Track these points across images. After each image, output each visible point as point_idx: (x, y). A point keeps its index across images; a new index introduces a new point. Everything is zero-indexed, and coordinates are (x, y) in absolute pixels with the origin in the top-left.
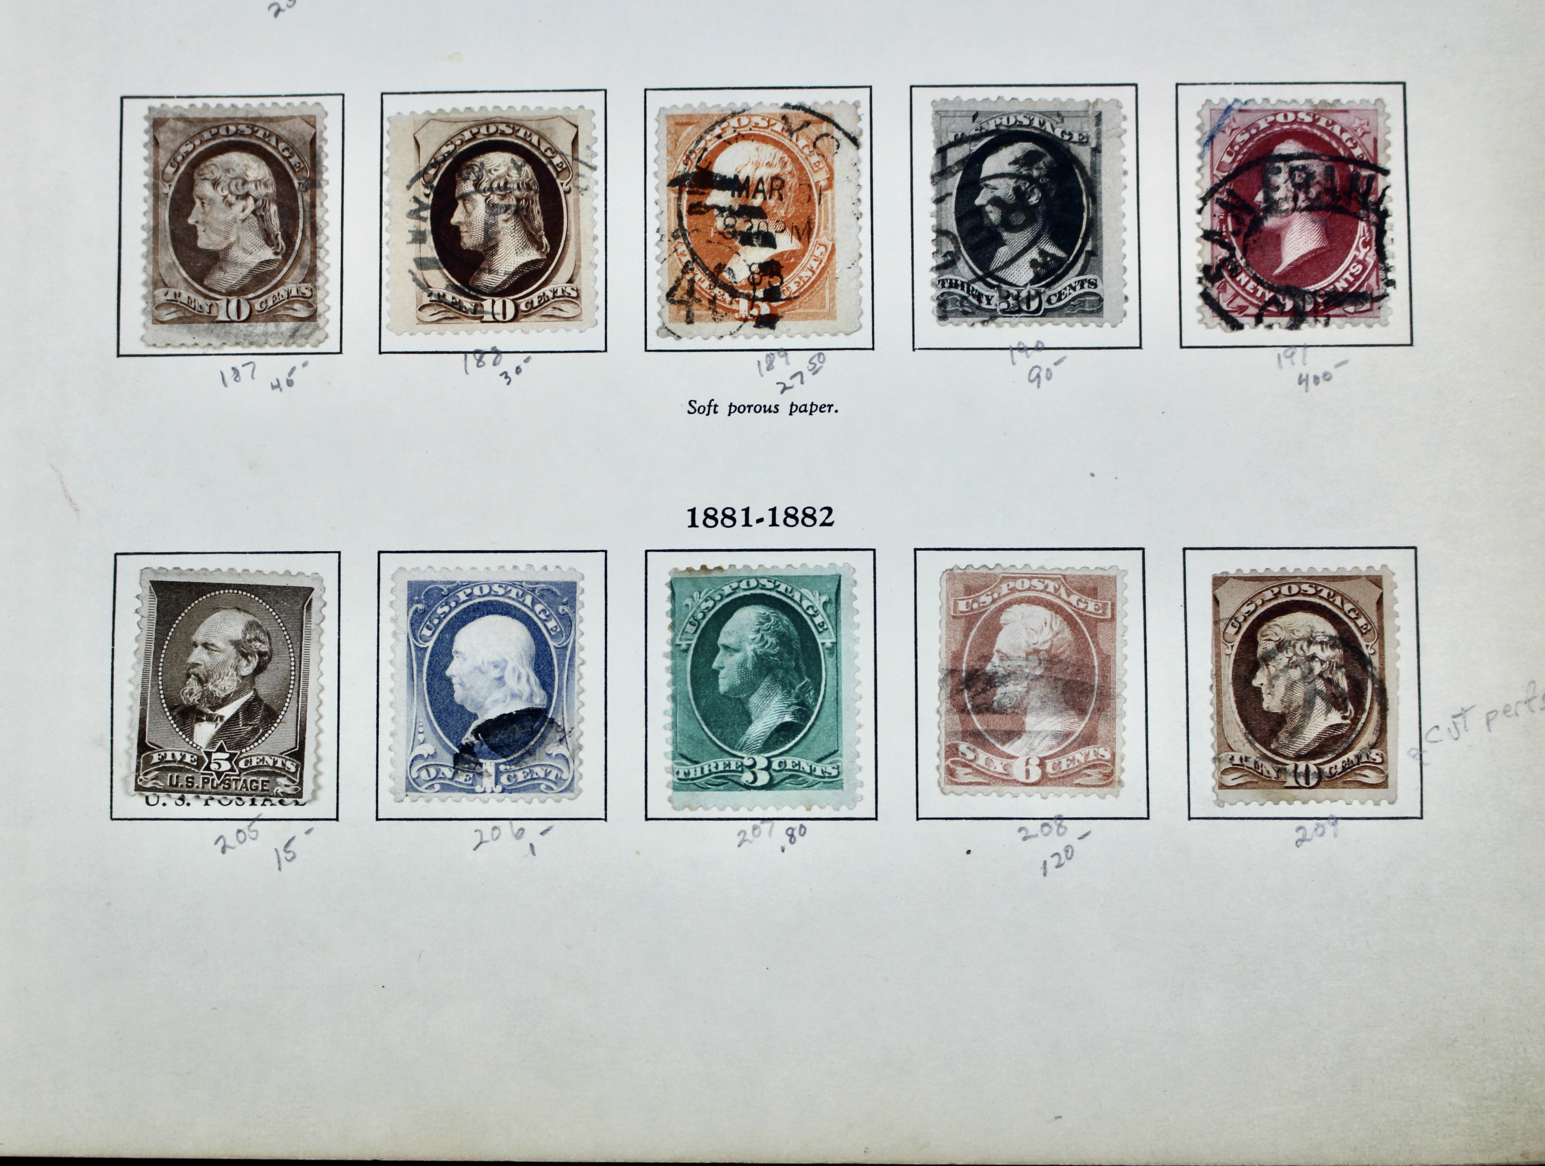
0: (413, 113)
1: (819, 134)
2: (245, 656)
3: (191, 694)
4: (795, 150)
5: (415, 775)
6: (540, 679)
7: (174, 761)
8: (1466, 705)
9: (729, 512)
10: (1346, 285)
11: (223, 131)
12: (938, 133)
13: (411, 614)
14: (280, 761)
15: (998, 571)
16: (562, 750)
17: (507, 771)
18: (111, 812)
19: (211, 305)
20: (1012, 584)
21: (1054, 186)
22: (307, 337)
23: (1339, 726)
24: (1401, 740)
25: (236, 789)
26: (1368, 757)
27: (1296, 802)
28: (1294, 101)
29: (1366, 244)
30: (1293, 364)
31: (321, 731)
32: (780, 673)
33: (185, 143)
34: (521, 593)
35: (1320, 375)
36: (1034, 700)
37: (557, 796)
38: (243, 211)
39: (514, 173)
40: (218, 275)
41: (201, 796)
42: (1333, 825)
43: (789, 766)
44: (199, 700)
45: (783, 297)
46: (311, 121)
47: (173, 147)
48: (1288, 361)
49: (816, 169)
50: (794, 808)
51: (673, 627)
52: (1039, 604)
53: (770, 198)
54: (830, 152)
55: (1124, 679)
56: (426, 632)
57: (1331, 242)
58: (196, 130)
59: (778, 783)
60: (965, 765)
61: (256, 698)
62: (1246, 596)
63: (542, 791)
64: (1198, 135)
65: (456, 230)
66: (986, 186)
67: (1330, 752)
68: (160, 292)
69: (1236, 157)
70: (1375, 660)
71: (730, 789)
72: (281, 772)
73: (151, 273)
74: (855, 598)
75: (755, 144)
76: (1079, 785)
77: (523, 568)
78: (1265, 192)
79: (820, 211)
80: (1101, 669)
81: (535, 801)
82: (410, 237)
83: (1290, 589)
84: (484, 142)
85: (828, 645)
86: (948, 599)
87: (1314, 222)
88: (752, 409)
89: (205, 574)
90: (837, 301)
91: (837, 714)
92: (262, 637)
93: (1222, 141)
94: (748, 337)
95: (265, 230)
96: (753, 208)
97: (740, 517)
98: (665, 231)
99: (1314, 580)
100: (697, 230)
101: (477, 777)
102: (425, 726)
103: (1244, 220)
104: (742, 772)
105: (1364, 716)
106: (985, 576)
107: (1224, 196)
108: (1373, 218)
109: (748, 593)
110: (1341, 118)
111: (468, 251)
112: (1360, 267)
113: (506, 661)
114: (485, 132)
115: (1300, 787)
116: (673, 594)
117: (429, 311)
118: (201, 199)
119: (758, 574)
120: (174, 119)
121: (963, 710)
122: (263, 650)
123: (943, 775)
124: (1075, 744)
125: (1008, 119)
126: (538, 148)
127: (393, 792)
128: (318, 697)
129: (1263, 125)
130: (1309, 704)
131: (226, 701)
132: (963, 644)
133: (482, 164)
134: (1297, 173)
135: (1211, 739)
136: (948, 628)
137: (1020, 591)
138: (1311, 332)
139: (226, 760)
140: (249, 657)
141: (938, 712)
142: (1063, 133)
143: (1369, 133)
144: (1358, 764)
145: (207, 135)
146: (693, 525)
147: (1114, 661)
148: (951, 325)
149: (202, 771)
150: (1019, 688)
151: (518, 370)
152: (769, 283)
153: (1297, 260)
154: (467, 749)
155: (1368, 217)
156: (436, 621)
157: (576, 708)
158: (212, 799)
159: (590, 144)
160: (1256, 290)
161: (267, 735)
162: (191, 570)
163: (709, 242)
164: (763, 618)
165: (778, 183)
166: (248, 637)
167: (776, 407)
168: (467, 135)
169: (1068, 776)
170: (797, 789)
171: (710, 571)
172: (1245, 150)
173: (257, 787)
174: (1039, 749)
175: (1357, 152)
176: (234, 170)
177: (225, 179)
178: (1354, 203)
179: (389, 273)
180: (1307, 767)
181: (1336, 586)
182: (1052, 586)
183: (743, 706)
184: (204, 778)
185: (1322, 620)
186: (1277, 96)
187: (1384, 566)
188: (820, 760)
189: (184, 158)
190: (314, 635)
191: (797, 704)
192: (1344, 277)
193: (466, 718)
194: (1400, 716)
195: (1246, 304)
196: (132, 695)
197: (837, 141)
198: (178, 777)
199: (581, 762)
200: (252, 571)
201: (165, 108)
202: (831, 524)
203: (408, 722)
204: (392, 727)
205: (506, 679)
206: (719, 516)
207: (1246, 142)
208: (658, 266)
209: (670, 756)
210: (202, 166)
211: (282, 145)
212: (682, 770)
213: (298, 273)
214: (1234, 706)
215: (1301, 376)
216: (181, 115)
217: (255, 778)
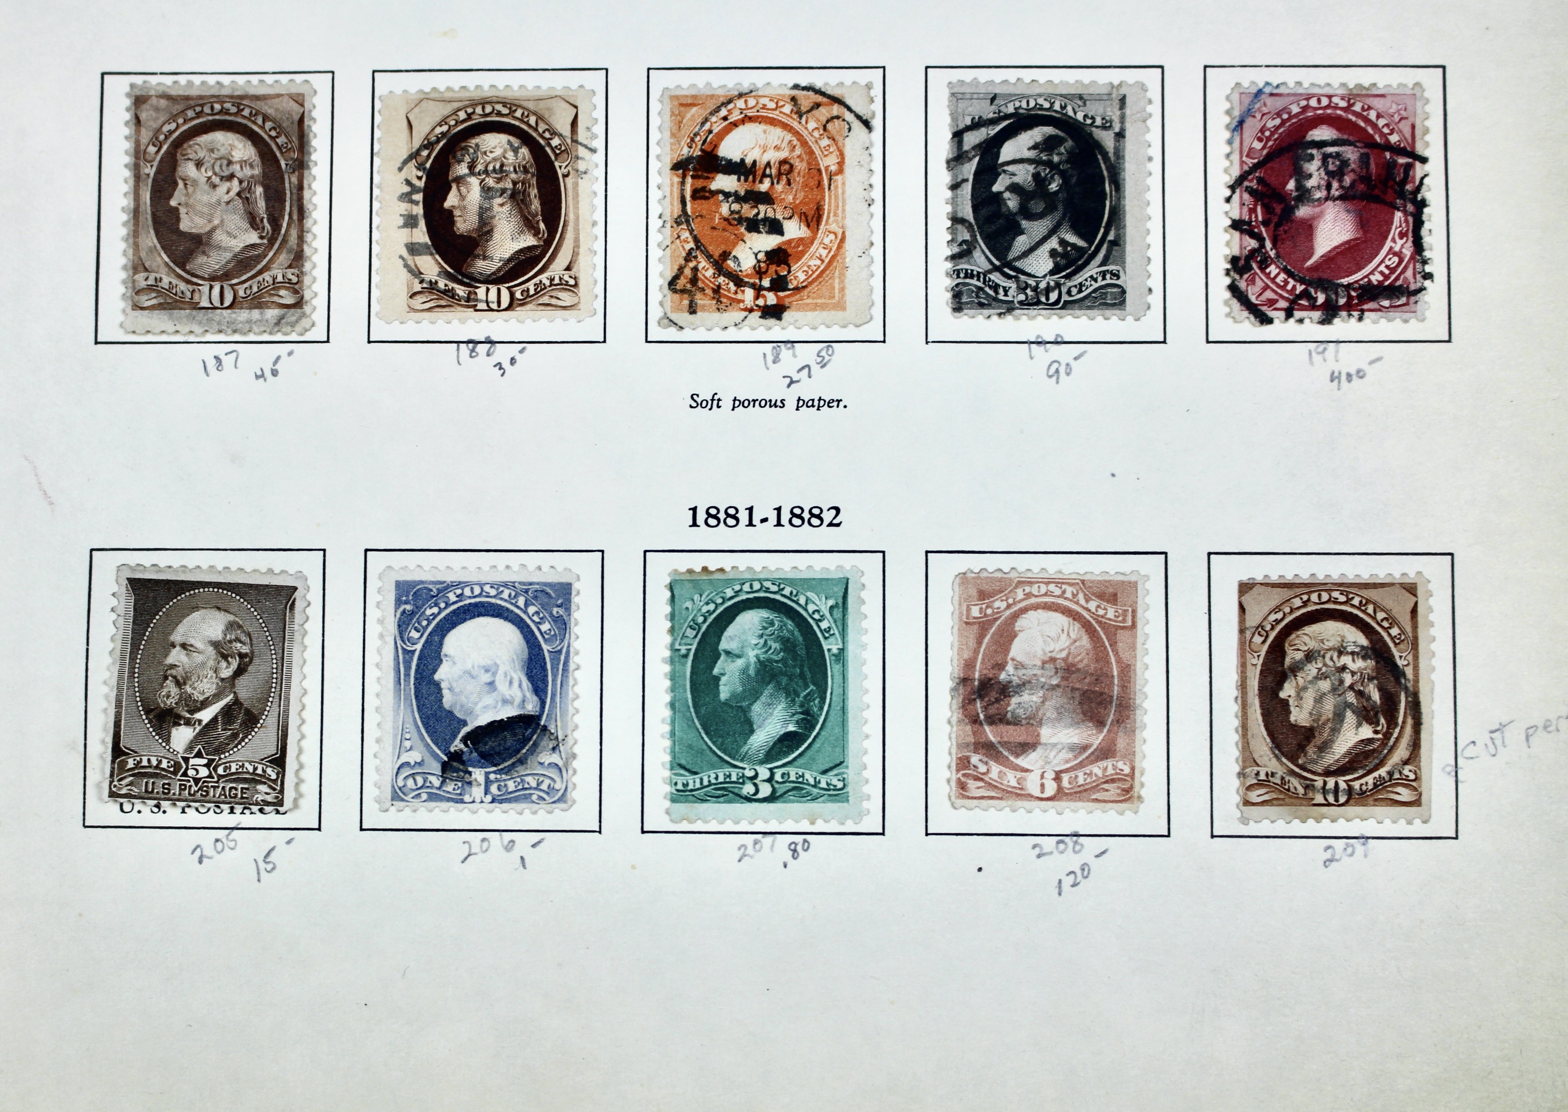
0: (405, 91)
1: (829, 116)
2: (225, 657)
3: (168, 697)
4: (805, 133)
5: (401, 783)
6: (533, 685)
7: (150, 767)
8: (1505, 720)
9: (732, 511)
10: (1381, 278)
11: (207, 110)
12: (954, 117)
13: (398, 615)
14: (260, 767)
15: (1013, 575)
16: (555, 758)
17: (497, 780)
18: (84, 820)
19: (193, 291)
20: (1028, 589)
21: (1075, 172)
22: (293, 325)
23: (1370, 741)
24: (1435, 755)
25: (214, 796)
26: (1400, 773)
27: (1324, 820)
28: (1328, 85)
29: (1402, 235)
30: (1325, 360)
31: (303, 737)
32: (784, 680)
33: (168, 122)
34: (513, 594)
35: (1353, 372)
36: (1049, 711)
37: (549, 807)
38: (228, 192)
39: (510, 155)
40: (201, 259)
41: (178, 803)
42: (1364, 844)
43: (793, 778)
44: (176, 704)
45: (791, 286)
46: (299, 100)
47: (155, 125)
48: (1320, 357)
49: (826, 153)
50: (797, 821)
51: (672, 631)
52: (1056, 610)
53: (778, 183)
54: (841, 136)
55: (1145, 690)
56: (415, 634)
57: (1365, 232)
58: (180, 107)
59: (781, 796)
60: (977, 779)
61: (237, 702)
62: (1273, 603)
63: (533, 802)
64: (1227, 120)
65: (449, 214)
66: (1004, 171)
67: (1361, 768)
68: (140, 277)
69: (1266, 143)
70: (1409, 672)
71: (730, 802)
72: (262, 779)
73: (131, 257)
74: (863, 602)
75: (763, 127)
76: (1096, 800)
77: (515, 568)
78: (1296, 180)
79: (830, 197)
80: (1121, 679)
81: (527, 812)
82: (401, 221)
83: (1320, 596)
84: (480, 123)
85: (835, 651)
86: (960, 604)
87: (1348, 211)
88: (757, 403)
89: (184, 572)
90: (847, 291)
91: (844, 723)
92: (243, 638)
93: (1252, 125)
94: (753, 329)
95: (251, 213)
96: (761, 193)
97: (743, 516)
98: (667, 216)
99: (1345, 587)
100: (701, 216)
101: (466, 786)
102: (411, 733)
103: (1274, 209)
104: (743, 783)
105: (1397, 730)
106: (1000, 580)
107: (1254, 184)
108: (1410, 207)
109: (751, 596)
110: (1376, 103)
111: (462, 236)
112: (1396, 259)
113: (497, 665)
114: (481, 113)
115: (1329, 805)
116: (673, 596)
117: (420, 299)
118: (184, 180)
119: (762, 576)
120: (157, 96)
121: (975, 721)
122: (243, 651)
123: (954, 789)
124: (1093, 758)
125: (1028, 102)
126: (536, 130)
127: (378, 801)
128: (301, 701)
129: (1295, 109)
130: (1339, 717)
131: (205, 704)
132: (976, 651)
133: (477, 145)
134: (1330, 160)
135: (1236, 753)
136: (961, 635)
137: (1036, 596)
138: (1343, 326)
139: (204, 766)
140: (230, 659)
141: (949, 722)
142: (1085, 116)
143: (1406, 118)
144: (1390, 781)
145: (190, 114)
146: (695, 524)
147: (1135, 670)
148: (966, 317)
149: (178, 777)
150: (1035, 698)
151: (513, 361)
152: (776, 272)
153: (1330, 251)
154: (456, 757)
155: (1405, 207)
156: (425, 623)
157: (570, 715)
158: (189, 806)
159: (590, 126)
160: (1286, 283)
161: (247, 740)
162: (170, 567)
163: (714, 228)
164: (766, 622)
165: (787, 167)
166: (228, 637)
167: (782, 401)
168: (462, 115)
169: (1085, 790)
170: (801, 802)
171: (712, 572)
172: (1276, 136)
173: (236, 795)
174: (1055, 762)
175: (1394, 139)
176: (218, 150)
177: (209, 159)
178: (1390, 191)
179: (379, 259)
180: (1337, 784)
181: (1366, 593)
182: (1069, 591)
183: (745, 715)
184: (180, 785)
185: (1353, 629)
186: (1309, 80)
187: (1419, 573)
188: (825, 772)
189: (166, 138)
190: (297, 636)
191: (802, 713)
192: (1379, 269)
193: (455, 724)
194: (1435, 731)
195: (1275, 297)
196: (106, 697)
197: (848, 123)
198: (153, 783)
199: (575, 772)
200: (233, 569)
201: (147, 85)
202: (838, 525)
203: (395, 728)
204: (378, 734)
205: (497, 683)
206: (722, 516)
207: (1278, 128)
208: (660, 253)
209: (668, 766)
210: (185, 146)
211: (268, 125)
212: (680, 781)
213: (284, 258)
214: (1260, 718)
215: (1333, 373)
216: (163, 92)
217: (234, 785)
